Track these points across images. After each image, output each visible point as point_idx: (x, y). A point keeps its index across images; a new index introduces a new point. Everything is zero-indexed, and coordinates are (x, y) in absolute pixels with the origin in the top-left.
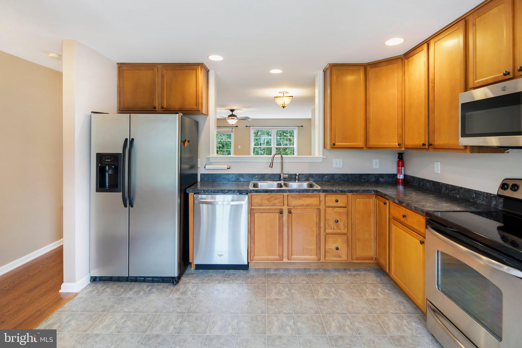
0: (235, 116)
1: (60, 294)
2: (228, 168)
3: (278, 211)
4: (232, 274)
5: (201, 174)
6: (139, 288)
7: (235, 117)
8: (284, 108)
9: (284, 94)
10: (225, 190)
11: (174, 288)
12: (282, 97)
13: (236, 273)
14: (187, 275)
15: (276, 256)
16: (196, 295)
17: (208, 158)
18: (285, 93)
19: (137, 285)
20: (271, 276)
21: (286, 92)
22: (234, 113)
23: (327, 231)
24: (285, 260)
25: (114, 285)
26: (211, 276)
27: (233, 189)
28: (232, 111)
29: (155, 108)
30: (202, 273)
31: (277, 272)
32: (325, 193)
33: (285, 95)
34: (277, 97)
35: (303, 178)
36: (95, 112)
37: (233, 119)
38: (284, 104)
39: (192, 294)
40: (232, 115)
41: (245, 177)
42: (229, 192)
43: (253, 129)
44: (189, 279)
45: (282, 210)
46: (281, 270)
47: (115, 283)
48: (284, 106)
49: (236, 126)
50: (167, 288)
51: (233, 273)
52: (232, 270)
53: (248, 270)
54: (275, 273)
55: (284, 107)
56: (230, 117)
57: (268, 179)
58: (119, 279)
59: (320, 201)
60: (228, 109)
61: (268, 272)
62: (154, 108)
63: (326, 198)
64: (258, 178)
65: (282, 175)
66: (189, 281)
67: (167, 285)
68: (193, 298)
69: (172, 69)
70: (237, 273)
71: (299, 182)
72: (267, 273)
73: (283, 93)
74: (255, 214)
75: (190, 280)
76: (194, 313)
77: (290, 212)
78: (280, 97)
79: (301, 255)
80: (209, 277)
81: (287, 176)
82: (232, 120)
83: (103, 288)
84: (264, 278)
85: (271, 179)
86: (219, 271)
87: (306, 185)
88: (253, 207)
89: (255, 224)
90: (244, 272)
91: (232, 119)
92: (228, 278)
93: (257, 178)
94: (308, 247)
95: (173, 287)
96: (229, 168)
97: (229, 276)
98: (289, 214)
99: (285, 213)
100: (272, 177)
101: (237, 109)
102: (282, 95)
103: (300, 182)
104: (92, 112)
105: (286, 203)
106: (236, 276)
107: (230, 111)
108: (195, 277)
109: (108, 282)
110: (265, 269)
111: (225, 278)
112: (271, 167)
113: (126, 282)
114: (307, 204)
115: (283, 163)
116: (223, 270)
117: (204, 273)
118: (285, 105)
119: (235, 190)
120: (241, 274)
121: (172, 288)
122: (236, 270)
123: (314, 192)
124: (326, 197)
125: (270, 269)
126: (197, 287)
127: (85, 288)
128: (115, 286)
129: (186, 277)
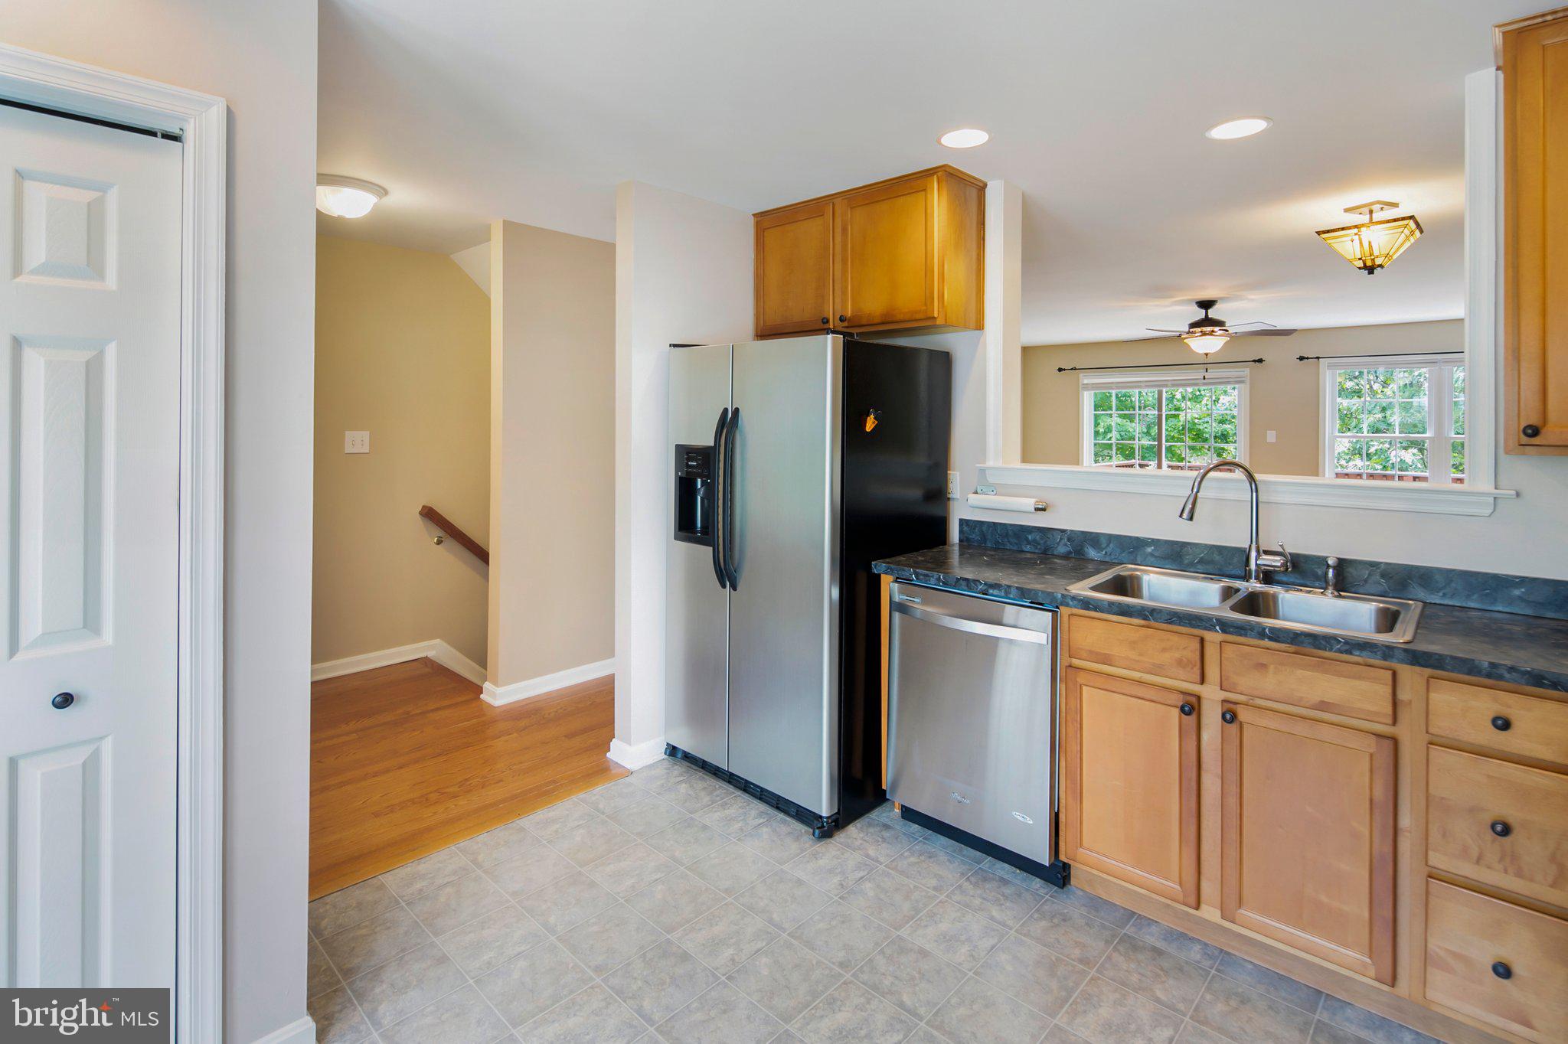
0: (1219, 323)
1: (608, 761)
2: (1037, 509)
3: (1179, 700)
4: (997, 878)
5: (961, 521)
6: (741, 811)
7: (1216, 329)
8: (1372, 273)
9: (1374, 214)
10: (979, 581)
11: (811, 846)
12: (1363, 226)
13: (1015, 881)
14: (870, 825)
15: (1167, 879)
16: (847, 895)
17: (983, 471)
18: (1376, 207)
19: (743, 801)
20: (1133, 946)
21: (1384, 202)
22: (1213, 313)
23: (1438, 860)
24: (1210, 913)
25: (700, 780)
26: (930, 857)
27: (1005, 582)
28: (1206, 305)
29: (826, 321)
30: (913, 837)
31: (1171, 949)
32: (1428, 671)
33: (1377, 217)
34: (1328, 232)
35: (1370, 581)
36: (675, 346)
37: (1208, 337)
38: (1368, 254)
39: (842, 885)
40: (1207, 322)
41: (1104, 546)
42: (991, 591)
43: (1330, 366)
44: (866, 838)
45: (1193, 700)
46: (1197, 947)
47: (705, 776)
48: (1369, 263)
49: (1254, 361)
50: (797, 839)
51: (1006, 877)
52: (1006, 866)
53: (1060, 890)
54: (1161, 944)
55: (1371, 270)
56: (1199, 330)
57: (1199, 566)
58: (716, 772)
59: (1395, 704)
60: (1189, 301)
61: (1133, 929)
62: (824, 323)
63: (1433, 695)
64: (1156, 557)
65: (1253, 554)
66: (861, 844)
67: (803, 831)
68: (836, 898)
69: (867, 202)
70: (1018, 882)
71: (1340, 596)
72: (1129, 929)
73: (1366, 210)
74: (1084, 688)
75: (864, 843)
76: (805, 946)
77: (1228, 716)
78: (1343, 229)
79: (1287, 923)
80: (922, 858)
81: (1277, 561)
82: (1204, 337)
83: (679, 779)
84: (1101, 944)
85: (1210, 568)
86: (965, 852)
87: (1373, 613)
88: (1076, 662)
89: (1081, 725)
90: (1042, 892)
91: (1204, 334)
92: (976, 885)
93: (1151, 554)
94: (1324, 898)
95: (810, 843)
96: (1044, 510)
97: (985, 880)
98: (1228, 725)
99: (1212, 716)
100: (1217, 557)
101: (1222, 299)
102: (1363, 219)
103: (1344, 597)
104: (670, 345)
105: (1213, 672)
106: (1008, 891)
107: (1196, 307)
108: (884, 840)
109: (697, 768)
110: (1134, 913)
111: (967, 884)
112: (1185, 515)
113: (728, 784)
114: (1319, 699)
115: (1260, 505)
116: (979, 854)
117: (917, 839)
118: (1373, 260)
119: (1009, 587)
120: (1027, 890)
121: (807, 845)
122: (1020, 869)
123: (1357, 653)
124: (1431, 689)
125: (1151, 922)
126: (868, 873)
127: (650, 767)
128: (700, 785)
129: (861, 830)
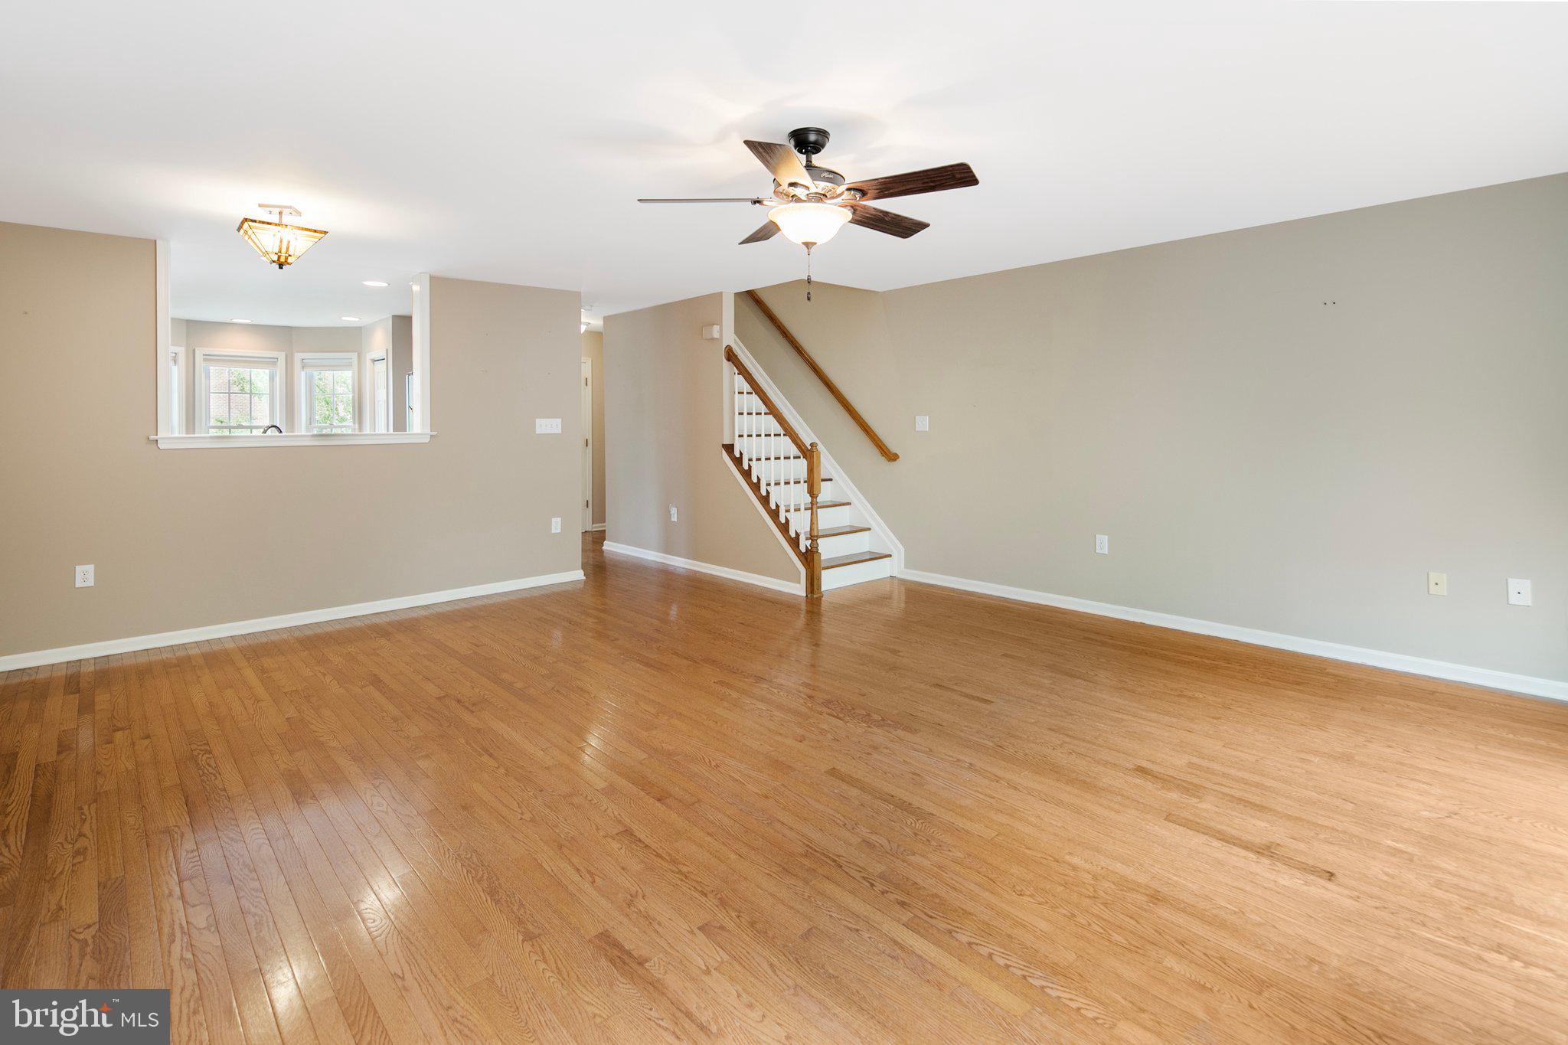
8: (281, 268)
9: (283, 216)
12: (276, 225)
18: (285, 212)
21: (291, 207)
33: (288, 220)
38: (282, 251)
48: (282, 259)
55: (281, 264)
73: (278, 210)
102: (275, 219)
118: (286, 257)
